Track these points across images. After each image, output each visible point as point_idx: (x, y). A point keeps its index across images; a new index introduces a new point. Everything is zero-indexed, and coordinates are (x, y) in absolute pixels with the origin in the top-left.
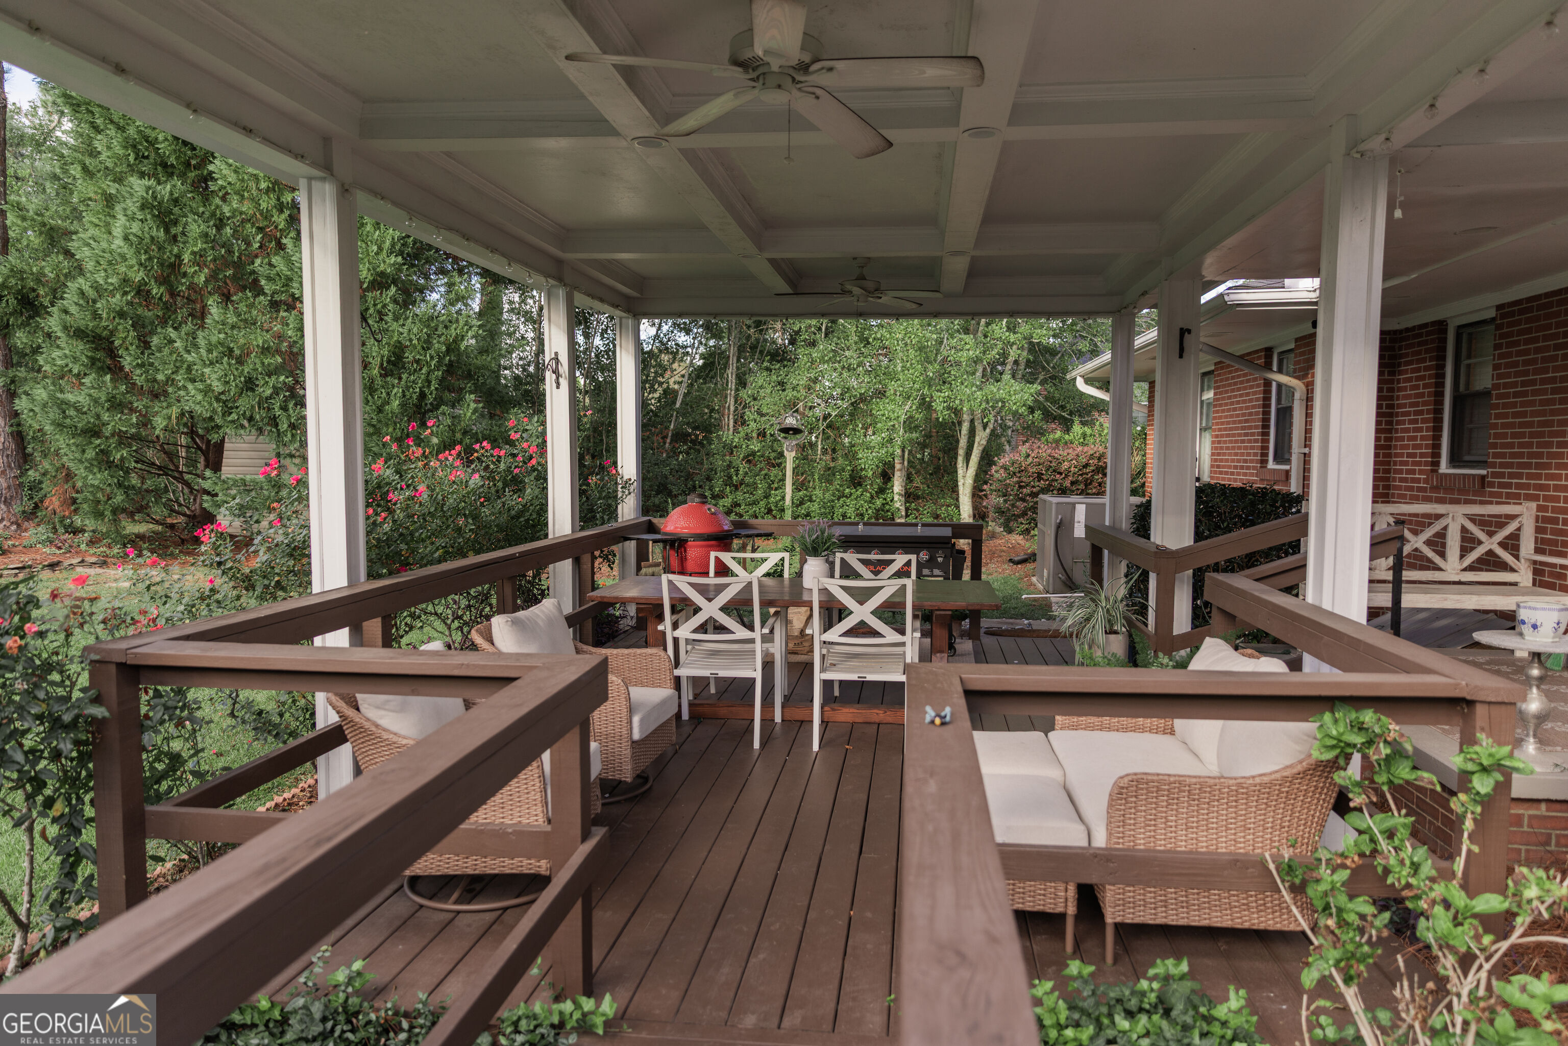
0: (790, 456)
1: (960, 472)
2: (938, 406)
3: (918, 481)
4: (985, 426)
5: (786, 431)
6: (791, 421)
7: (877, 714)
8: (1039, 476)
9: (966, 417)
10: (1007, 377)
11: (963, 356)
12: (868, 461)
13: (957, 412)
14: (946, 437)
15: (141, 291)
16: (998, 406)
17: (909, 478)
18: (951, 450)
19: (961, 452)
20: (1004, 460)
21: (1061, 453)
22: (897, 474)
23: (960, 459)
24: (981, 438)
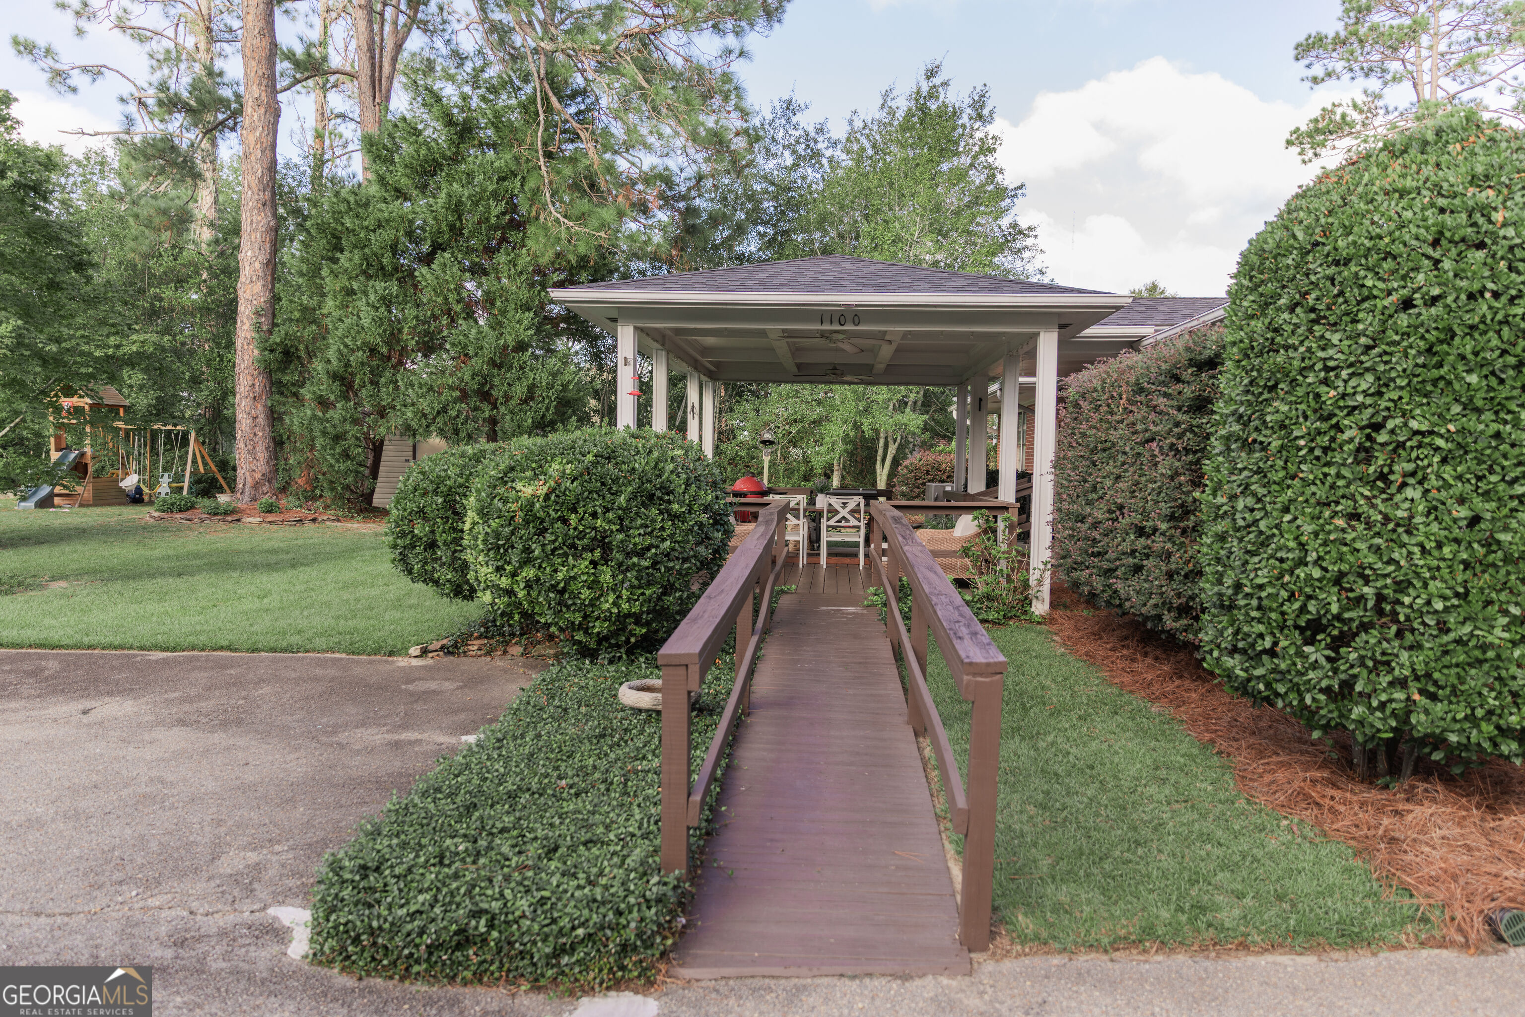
0: (766, 460)
1: (878, 471)
2: (866, 428)
3: (849, 480)
4: (895, 441)
5: (764, 442)
6: (768, 436)
7: (847, 560)
8: (928, 472)
9: (882, 435)
10: (908, 410)
11: (880, 398)
12: (818, 463)
13: (877, 432)
14: (868, 448)
15: (373, 351)
16: (901, 427)
17: (843, 478)
18: (872, 459)
19: (879, 458)
20: (906, 463)
21: (941, 458)
22: (836, 473)
23: (878, 463)
24: (892, 450)
